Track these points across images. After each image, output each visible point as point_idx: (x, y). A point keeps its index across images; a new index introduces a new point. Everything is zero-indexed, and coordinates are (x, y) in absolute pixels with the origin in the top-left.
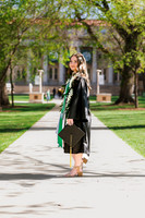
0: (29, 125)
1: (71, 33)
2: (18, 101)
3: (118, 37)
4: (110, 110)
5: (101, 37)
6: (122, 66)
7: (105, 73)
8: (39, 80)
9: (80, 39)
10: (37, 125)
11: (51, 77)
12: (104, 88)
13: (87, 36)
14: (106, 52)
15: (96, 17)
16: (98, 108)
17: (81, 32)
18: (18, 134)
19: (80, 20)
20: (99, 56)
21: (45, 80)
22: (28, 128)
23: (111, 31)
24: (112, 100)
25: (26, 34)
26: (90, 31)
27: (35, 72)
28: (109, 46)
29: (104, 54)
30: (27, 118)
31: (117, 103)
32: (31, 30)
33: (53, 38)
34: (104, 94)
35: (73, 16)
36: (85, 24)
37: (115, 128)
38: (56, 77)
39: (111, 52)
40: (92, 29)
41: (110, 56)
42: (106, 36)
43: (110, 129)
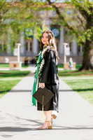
0: (9, 88)
3: (81, 16)
4: (75, 75)
5: (67, 18)
6: (84, 40)
7: (70, 45)
8: (17, 52)
9: (50, 19)
10: (15, 88)
11: (27, 49)
13: (56, 16)
14: (71, 29)
16: (65, 74)
17: (51, 13)
19: (50, 3)
20: (66, 33)
21: (23, 52)
22: (8, 91)
24: (76, 67)
25: (6, 15)
26: (58, 12)
27: (14, 45)
28: (73, 24)
29: (70, 31)
31: (80, 70)
32: (10, 11)
33: (28, 18)
36: (54, 7)
37: (78, 90)
38: (31, 49)
39: (75, 29)
40: (60, 10)
41: (74, 32)
42: (71, 16)
43: (74, 90)
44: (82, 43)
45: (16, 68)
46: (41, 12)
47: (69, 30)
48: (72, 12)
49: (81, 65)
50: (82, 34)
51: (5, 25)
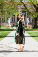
0: (6, 35)
1: (19, 7)
2: (2, 28)
3: (34, 8)
4: (31, 30)
5: (28, 8)
6: (35, 17)
7: (30, 19)
8: (9, 21)
9: (22, 8)
10: (8, 35)
12: (29, 24)
13: (24, 7)
14: (30, 12)
15: (27, 2)
16: (27, 30)
17: (22, 6)
18: (3, 38)
19: (22, 3)
21: (11, 21)
22: (6, 36)
24: (32, 27)
25: (5, 7)
27: (8, 19)
28: (31, 11)
30: (5, 33)
32: (6, 6)
33: (13, 8)
34: (29, 26)
35: (19, 1)
37: (33, 36)
38: (14, 20)
39: (32, 12)
40: (26, 5)
41: (31, 14)
42: (30, 8)
43: (31, 36)
45: (9, 28)
47: (29, 13)
48: (30, 6)
49: (34, 27)
50: (34, 15)
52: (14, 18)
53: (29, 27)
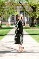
0: (6, 34)
2: (3, 26)
3: (31, 8)
8: (9, 20)
9: (20, 9)
11: (12, 19)
13: (22, 8)
14: (28, 12)
15: (25, 3)
19: (20, 4)
21: (11, 20)
23: (29, 6)
27: (8, 18)
33: (12, 9)
35: (18, 3)
36: (22, 5)
38: (14, 19)
40: (24, 6)
41: (28, 14)
42: (27, 8)
44: (31, 17)
45: (9, 26)
46: (17, 6)
49: (31, 25)
50: (31, 14)
51: (5, 11)
52: (14, 18)
53: (27, 25)
